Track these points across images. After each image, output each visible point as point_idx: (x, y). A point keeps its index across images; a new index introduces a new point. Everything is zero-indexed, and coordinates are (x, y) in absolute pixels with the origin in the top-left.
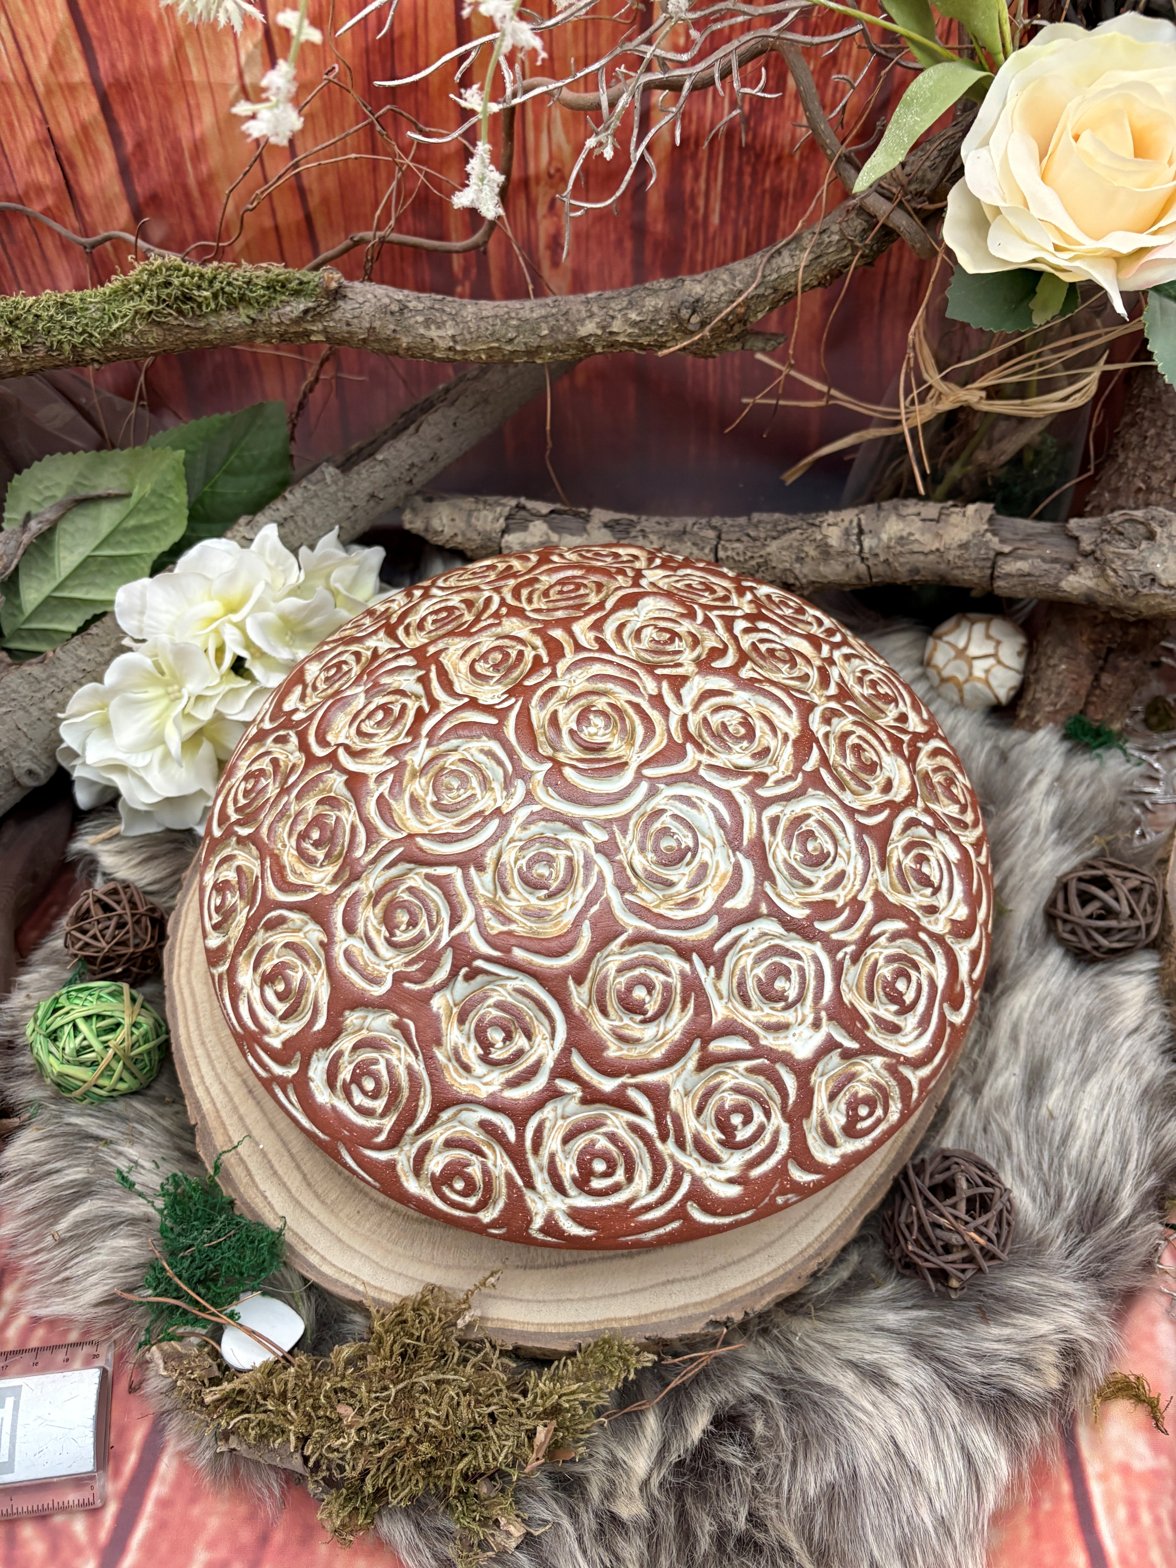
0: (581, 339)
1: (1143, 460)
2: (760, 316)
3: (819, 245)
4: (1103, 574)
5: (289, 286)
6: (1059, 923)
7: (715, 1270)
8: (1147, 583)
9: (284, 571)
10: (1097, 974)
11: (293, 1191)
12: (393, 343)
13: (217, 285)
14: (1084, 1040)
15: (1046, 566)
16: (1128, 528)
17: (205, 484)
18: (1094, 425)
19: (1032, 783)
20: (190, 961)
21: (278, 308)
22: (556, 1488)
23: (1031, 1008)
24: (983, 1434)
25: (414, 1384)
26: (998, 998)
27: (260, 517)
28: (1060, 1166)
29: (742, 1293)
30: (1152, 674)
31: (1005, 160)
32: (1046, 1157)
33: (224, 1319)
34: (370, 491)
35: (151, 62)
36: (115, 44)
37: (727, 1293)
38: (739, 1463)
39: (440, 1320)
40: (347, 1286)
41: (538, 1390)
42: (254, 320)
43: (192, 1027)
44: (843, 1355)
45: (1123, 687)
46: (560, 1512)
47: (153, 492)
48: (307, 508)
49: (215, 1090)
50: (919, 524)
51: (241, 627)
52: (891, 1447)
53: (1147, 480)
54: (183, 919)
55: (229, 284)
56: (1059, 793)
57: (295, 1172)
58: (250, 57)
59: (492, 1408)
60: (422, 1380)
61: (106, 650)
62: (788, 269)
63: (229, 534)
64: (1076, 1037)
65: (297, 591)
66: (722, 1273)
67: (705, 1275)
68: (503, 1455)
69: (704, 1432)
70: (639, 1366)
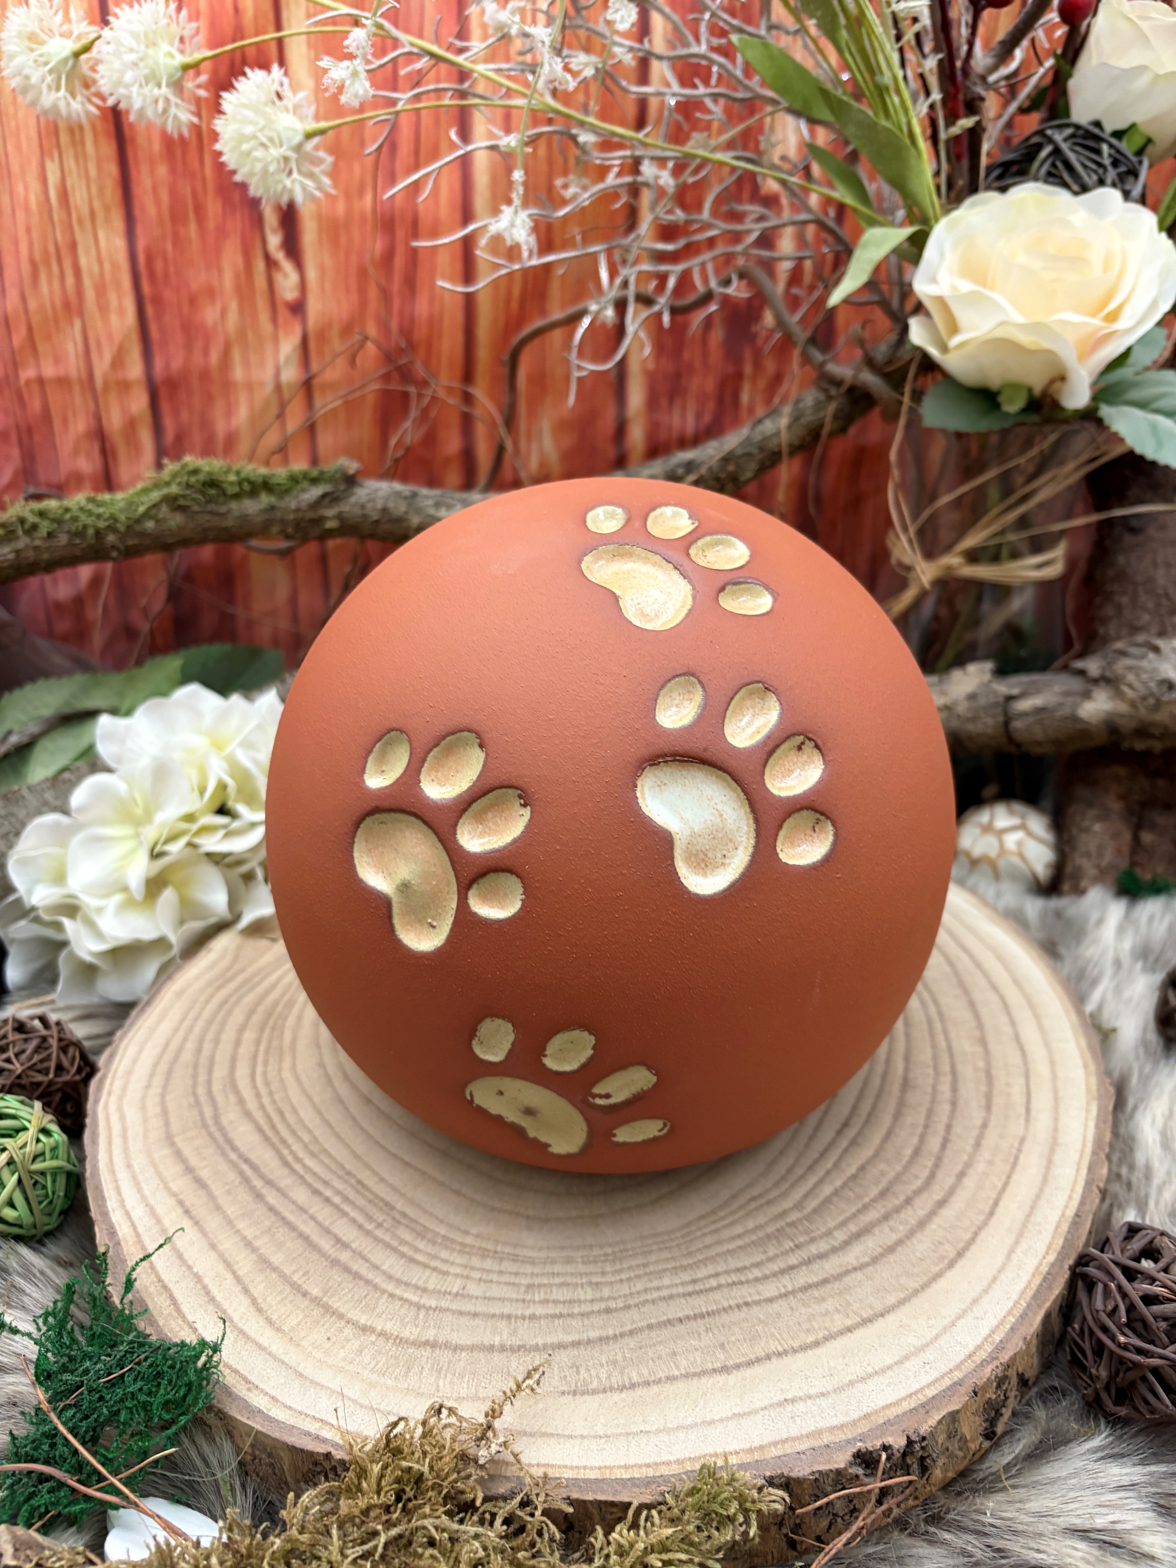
3: (795, 411)
5: (310, 476)
7: (851, 1384)
13: (243, 475)
21: (296, 496)
29: (898, 1411)
35: (201, 362)
36: (172, 347)
37: (876, 1412)
41: (610, 1549)
42: (273, 507)
43: (117, 1150)
45: (1165, 846)
55: (255, 475)
57: (241, 1297)
60: (428, 1524)
62: (772, 431)
67: (838, 1390)
70: (764, 1508)
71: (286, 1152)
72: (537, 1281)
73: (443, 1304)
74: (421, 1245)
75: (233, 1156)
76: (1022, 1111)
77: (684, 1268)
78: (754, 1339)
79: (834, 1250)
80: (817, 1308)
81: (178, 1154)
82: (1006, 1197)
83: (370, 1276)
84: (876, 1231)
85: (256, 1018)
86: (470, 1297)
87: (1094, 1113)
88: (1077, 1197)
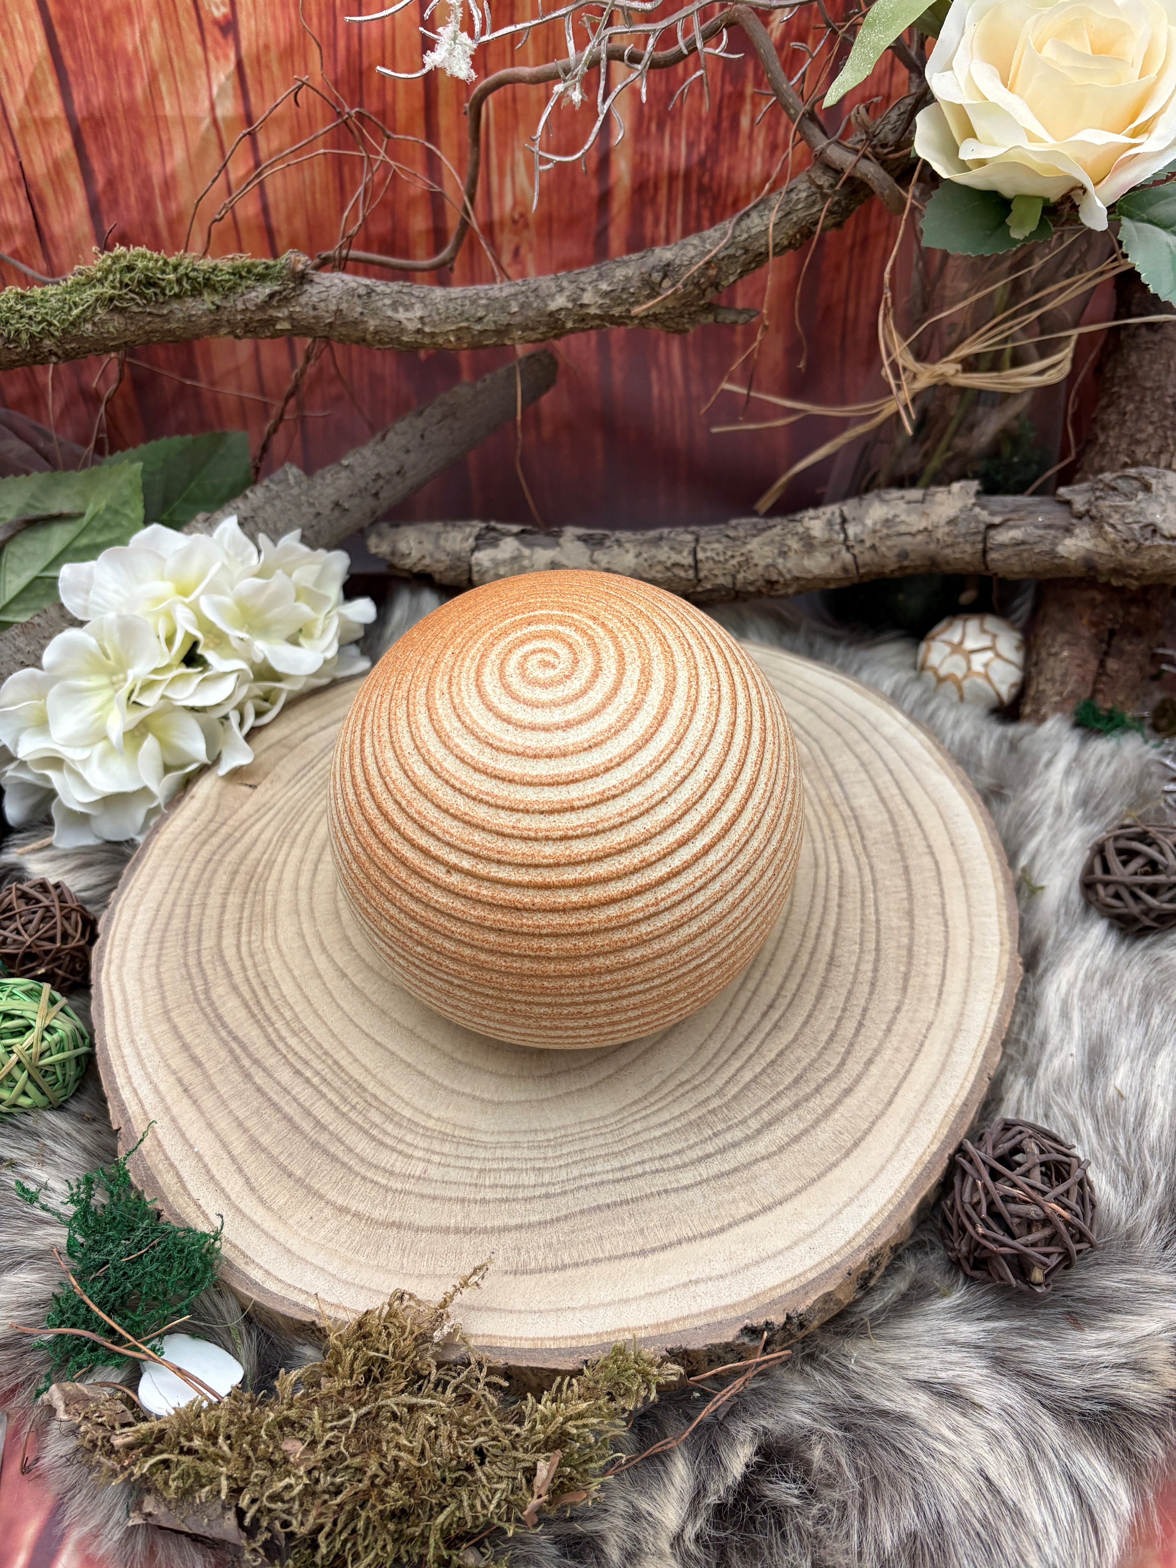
0: (551, 314)
1: (1125, 435)
2: (732, 279)
3: (787, 202)
4: (1100, 533)
5: (255, 271)
6: (1100, 889)
7: (746, 1267)
8: (1148, 535)
9: (242, 560)
10: (1148, 947)
11: (233, 1197)
12: (361, 327)
13: (181, 270)
14: (1145, 1013)
15: (1041, 532)
16: (1122, 484)
17: (163, 511)
18: (1070, 411)
19: (1049, 764)
20: (123, 958)
21: (243, 294)
23: (1079, 984)
24: (1093, 1459)
25: (380, 1408)
26: (1042, 976)
27: (218, 515)
28: (1140, 1149)
29: (781, 1292)
30: (1154, 686)
31: (970, 77)
32: (1122, 1142)
33: (146, 1354)
34: (334, 498)
35: (125, 95)
36: (90, 78)
37: (764, 1293)
38: (796, 1501)
39: (412, 1333)
40: (296, 1304)
41: (537, 1416)
42: (218, 308)
43: (121, 1024)
44: (911, 1374)
45: (1130, 673)
47: (108, 508)
48: (269, 509)
49: (144, 1091)
50: (904, 507)
51: (195, 608)
52: (982, 1483)
53: (1131, 454)
54: (116, 916)
55: (194, 270)
56: (1078, 774)
57: (237, 1176)
58: (222, 88)
59: (480, 1441)
60: (390, 1402)
62: (758, 229)
63: (187, 529)
64: (1135, 1009)
66: (755, 1269)
67: (735, 1272)
68: (495, 1502)
69: (747, 1466)
70: (662, 1381)
71: (270, 1030)
72: (488, 1165)
73: (408, 1187)
74: (389, 1128)
75: (224, 1034)
76: (935, 995)
77: (615, 1154)
78: (668, 1225)
79: (748, 1138)
80: (727, 1196)
81: (175, 1028)
82: (905, 1085)
83: (346, 1159)
84: (786, 1120)
85: (240, 879)
86: (430, 1181)
87: (1000, 995)
88: (968, 1085)
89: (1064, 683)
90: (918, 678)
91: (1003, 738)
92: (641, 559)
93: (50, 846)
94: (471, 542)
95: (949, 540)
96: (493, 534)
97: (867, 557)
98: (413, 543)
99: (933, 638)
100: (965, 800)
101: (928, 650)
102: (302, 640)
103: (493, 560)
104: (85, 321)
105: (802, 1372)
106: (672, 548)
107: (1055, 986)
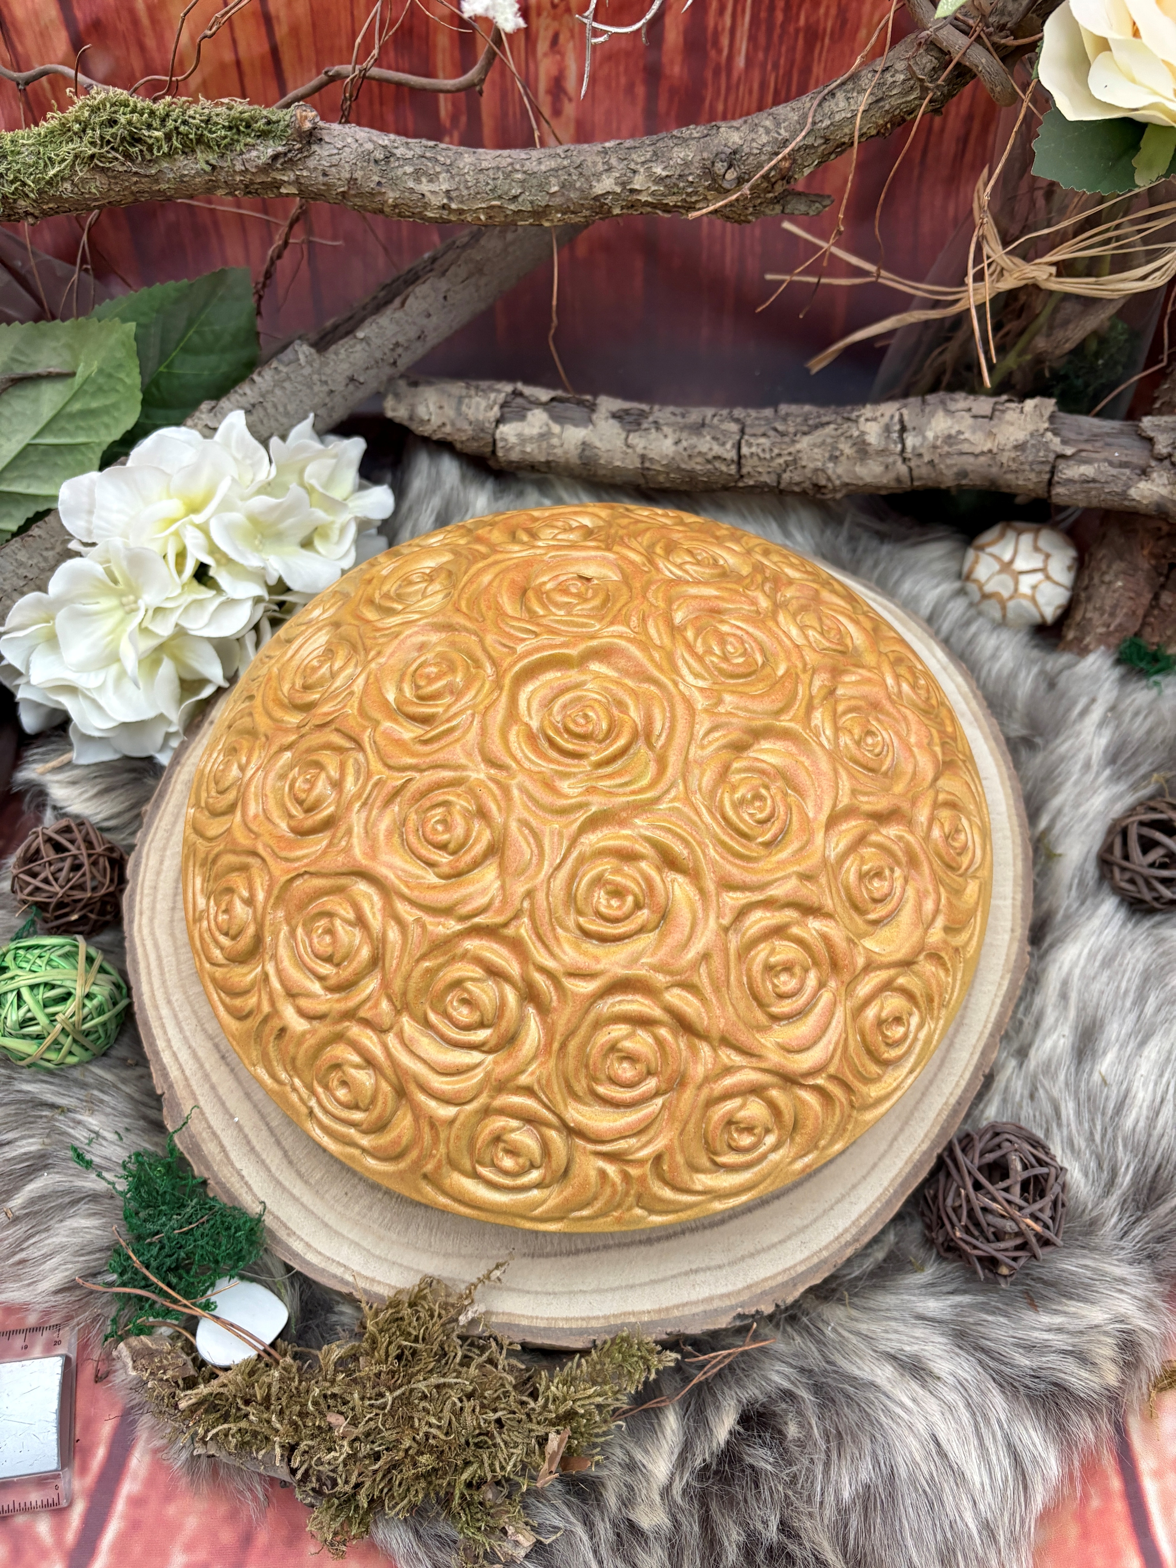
0: (596, 198)
2: (807, 171)
3: (879, 85)
6: (1116, 871)
7: (743, 1258)
9: (252, 465)
10: (1154, 927)
11: (273, 1169)
12: (378, 198)
13: (170, 124)
14: (1141, 999)
15: (1114, 471)
17: (160, 363)
18: (1169, 310)
19: (1084, 714)
20: (153, 909)
21: (242, 153)
22: (568, 1493)
23: (1082, 962)
24: (1031, 1431)
25: (412, 1390)
26: (1047, 952)
27: (224, 403)
28: (1115, 1137)
29: (773, 1283)
32: (1099, 1128)
33: (198, 1312)
34: (349, 373)
37: (757, 1284)
38: (769, 1467)
39: (440, 1316)
40: (335, 1276)
41: (550, 1393)
42: (214, 167)
43: (157, 984)
44: (880, 1346)
46: (572, 1519)
47: (101, 371)
48: (278, 392)
49: (184, 1055)
50: (970, 421)
51: (204, 529)
52: (932, 1446)
54: (144, 861)
55: (184, 122)
56: (1112, 725)
57: (275, 1148)
59: (499, 1414)
60: (422, 1386)
61: (50, 554)
63: (189, 422)
64: (1132, 994)
65: (267, 488)
66: (750, 1261)
67: (732, 1263)
68: (511, 1463)
69: (731, 1433)
70: (661, 1367)
87: (1005, 988)
88: (963, 1083)
89: (1112, 615)
90: (962, 592)
91: (1042, 672)
92: (680, 447)
93: (69, 765)
94: (496, 411)
95: (1014, 466)
96: (519, 400)
97: (924, 471)
98: (432, 408)
99: (981, 548)
100: (995, 760)
101: (976, 561)
102: (317, 543)
103: (519, 435)
104: (63, 179)
105: (785, 1331)
106: (715, 438)
107: (1058, 965)
